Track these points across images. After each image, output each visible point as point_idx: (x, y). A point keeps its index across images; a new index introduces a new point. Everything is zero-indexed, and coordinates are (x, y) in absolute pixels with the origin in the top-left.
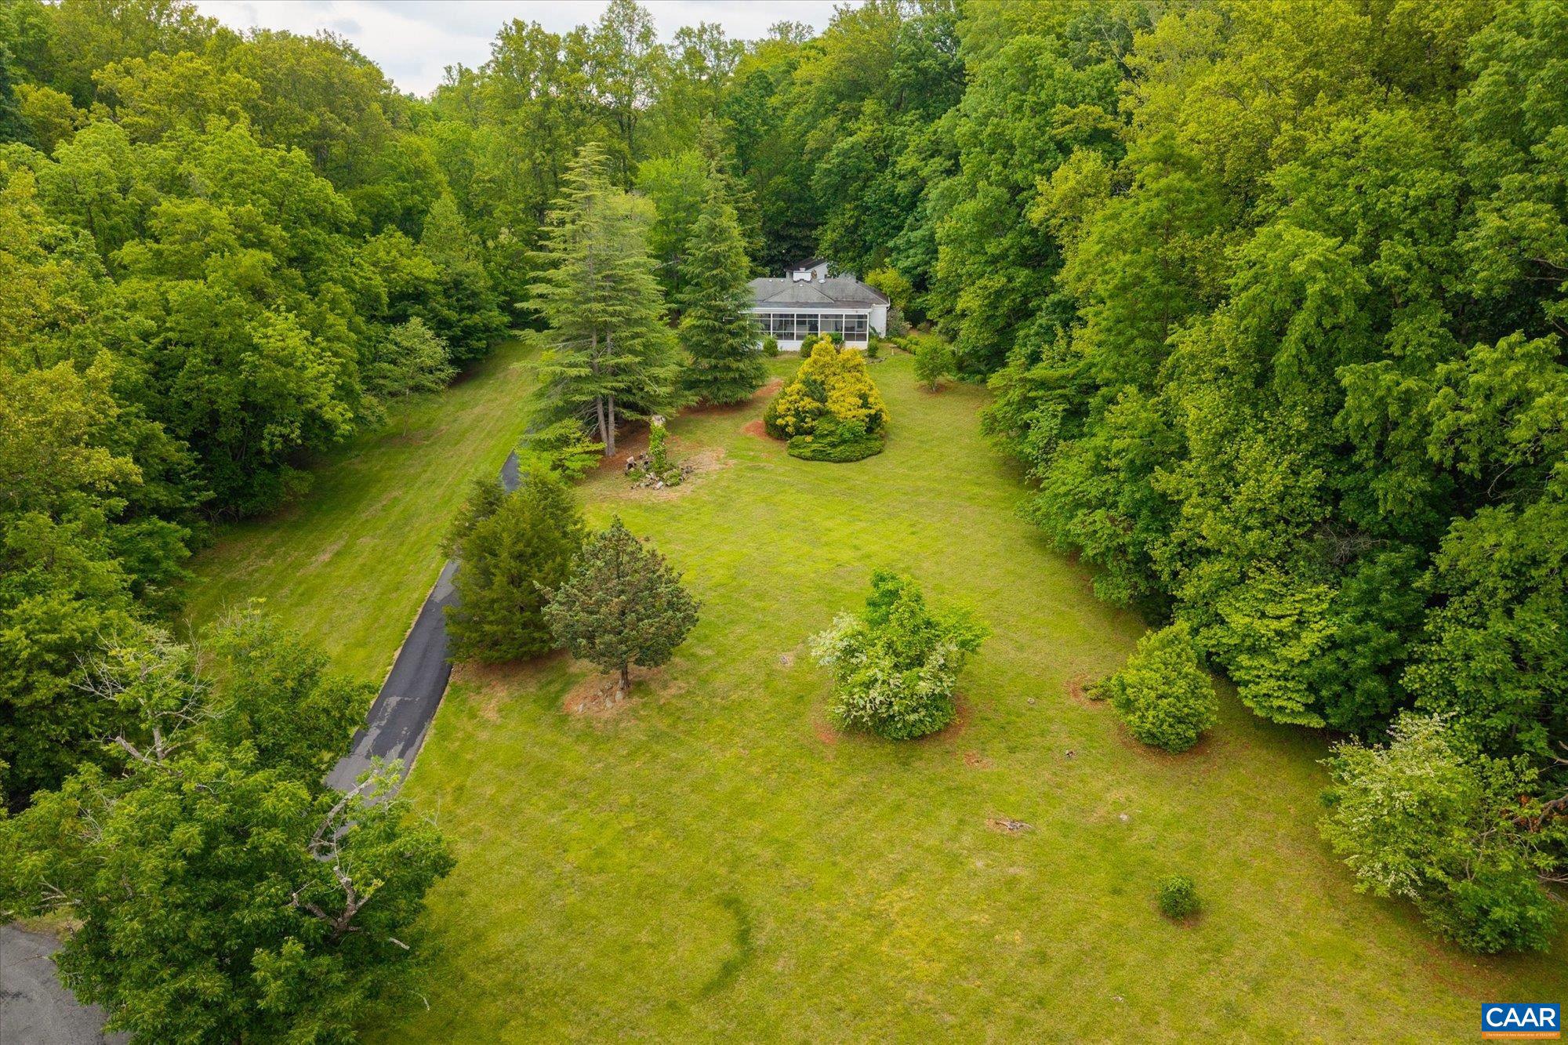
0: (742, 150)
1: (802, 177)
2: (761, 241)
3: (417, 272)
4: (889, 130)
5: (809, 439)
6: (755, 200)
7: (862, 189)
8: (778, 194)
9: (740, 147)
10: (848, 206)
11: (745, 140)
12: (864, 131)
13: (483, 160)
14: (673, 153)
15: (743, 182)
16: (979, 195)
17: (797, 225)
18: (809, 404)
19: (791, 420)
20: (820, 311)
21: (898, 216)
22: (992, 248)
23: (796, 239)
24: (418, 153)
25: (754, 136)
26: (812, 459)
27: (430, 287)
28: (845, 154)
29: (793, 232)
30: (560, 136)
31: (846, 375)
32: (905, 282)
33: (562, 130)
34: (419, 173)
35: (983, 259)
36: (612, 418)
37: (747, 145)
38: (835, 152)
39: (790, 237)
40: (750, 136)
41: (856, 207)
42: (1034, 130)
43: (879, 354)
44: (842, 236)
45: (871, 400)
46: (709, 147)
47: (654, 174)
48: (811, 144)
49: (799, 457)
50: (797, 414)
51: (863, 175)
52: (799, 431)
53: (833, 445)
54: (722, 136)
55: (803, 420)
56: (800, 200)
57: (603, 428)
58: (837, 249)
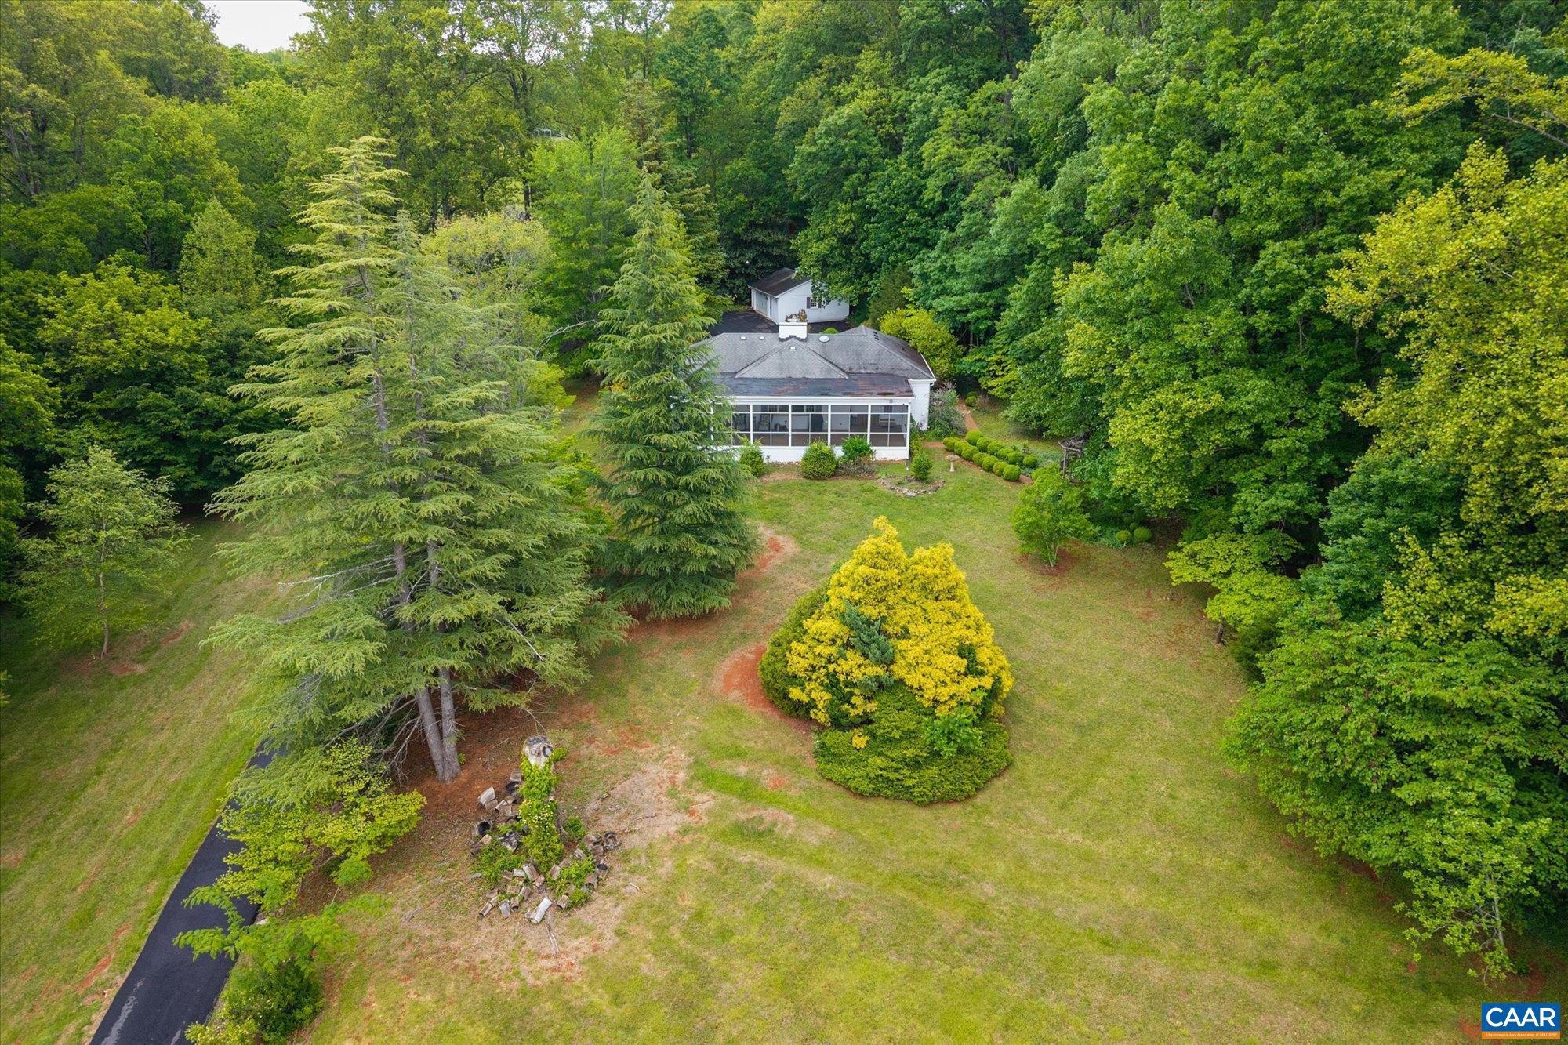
0: (686, 124)
1: (773, 165)
2: (719, 258)
3: (157, 336)
4: (898, 96)
5: (860, 741)
6: (708, 198)
7: (863, 184)
8: (737, 185)
9: (681, 119)
10: (842, 206)
11: (689, 109)
12: (863, 99)
13: (303, 139)
14: (584, 130)
15: (690, 170)
16: (1158, 231)
17: (764, 226)
18: (855, 667)
19: (822, 697)
20: (828, 401)
21: (919, 224)
22: (1189, 332)
23: (763, 244)
24: (182, 131)
25: (700, 102)
26: (874, 795)
27: (178, 359)
28: (839, 132)
29: (760, 235)
30: (412, 104)
31: (930, 606)
32: (943, 332)
33: (413, 96)
34: (182, 164)
35: (1166, 349)
36: (447, 706)
37: (692, 116)
38: (822, 128)
39: (755, 242)
40: (696, 102)
41: (852, 210)
42: (1281, 104)
43: (933, 473)
44: (833, 248)
45: (983, 656)
46: (640, 122)
47: (554, 166)
48: (785, 118)
49: (844, 784)
50: (832, 684)
51: (863, 163)
52: (839, 722)
53: (916, 764)
54: (660, 103)
55: (846, 698)
56: (768, 192)
57: (430, 726)
58: (825, 264)
